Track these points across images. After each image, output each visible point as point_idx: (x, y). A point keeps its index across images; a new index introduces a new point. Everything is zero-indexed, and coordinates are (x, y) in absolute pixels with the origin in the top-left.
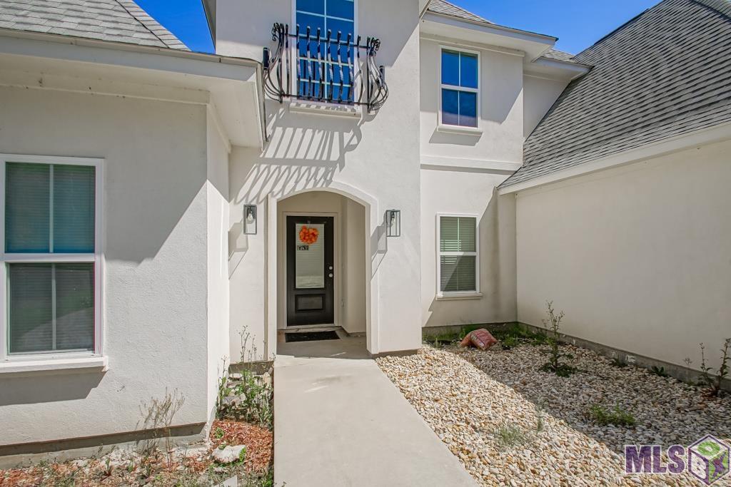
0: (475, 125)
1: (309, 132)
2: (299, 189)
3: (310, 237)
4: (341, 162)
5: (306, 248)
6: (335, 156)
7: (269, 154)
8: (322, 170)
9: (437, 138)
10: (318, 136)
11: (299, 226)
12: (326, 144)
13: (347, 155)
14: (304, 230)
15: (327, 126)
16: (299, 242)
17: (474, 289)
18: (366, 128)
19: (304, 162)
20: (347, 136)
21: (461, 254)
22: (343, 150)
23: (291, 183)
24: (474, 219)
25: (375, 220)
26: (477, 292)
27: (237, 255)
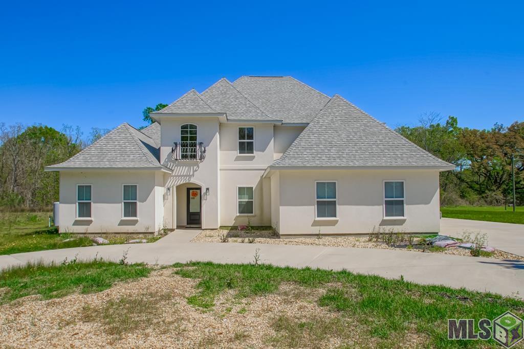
0: (253, 153)
1: (184, 167)
2: (181, 183)
3: (195, 195)
4: (193, 175)
5: (194, 198)
6: (191, 173)
7: (174, 174)
8: (188, 178)
9: (237, 159)
10: (187, 168)
11: (191, 191)
12: (189, 170)
13: (195, 173)
14: (193, 192)
15: (189, 165)
16: (191, 196)
17: (252, 213)
18: (200, 165)
19: (183, 176)
20: (195, 167)
21: (247, 200)
22: (194, 172)
23: (179, 182)
24: (252, 188)
25: (204, 191)
26: (253, 214)
27: (165, 201)
